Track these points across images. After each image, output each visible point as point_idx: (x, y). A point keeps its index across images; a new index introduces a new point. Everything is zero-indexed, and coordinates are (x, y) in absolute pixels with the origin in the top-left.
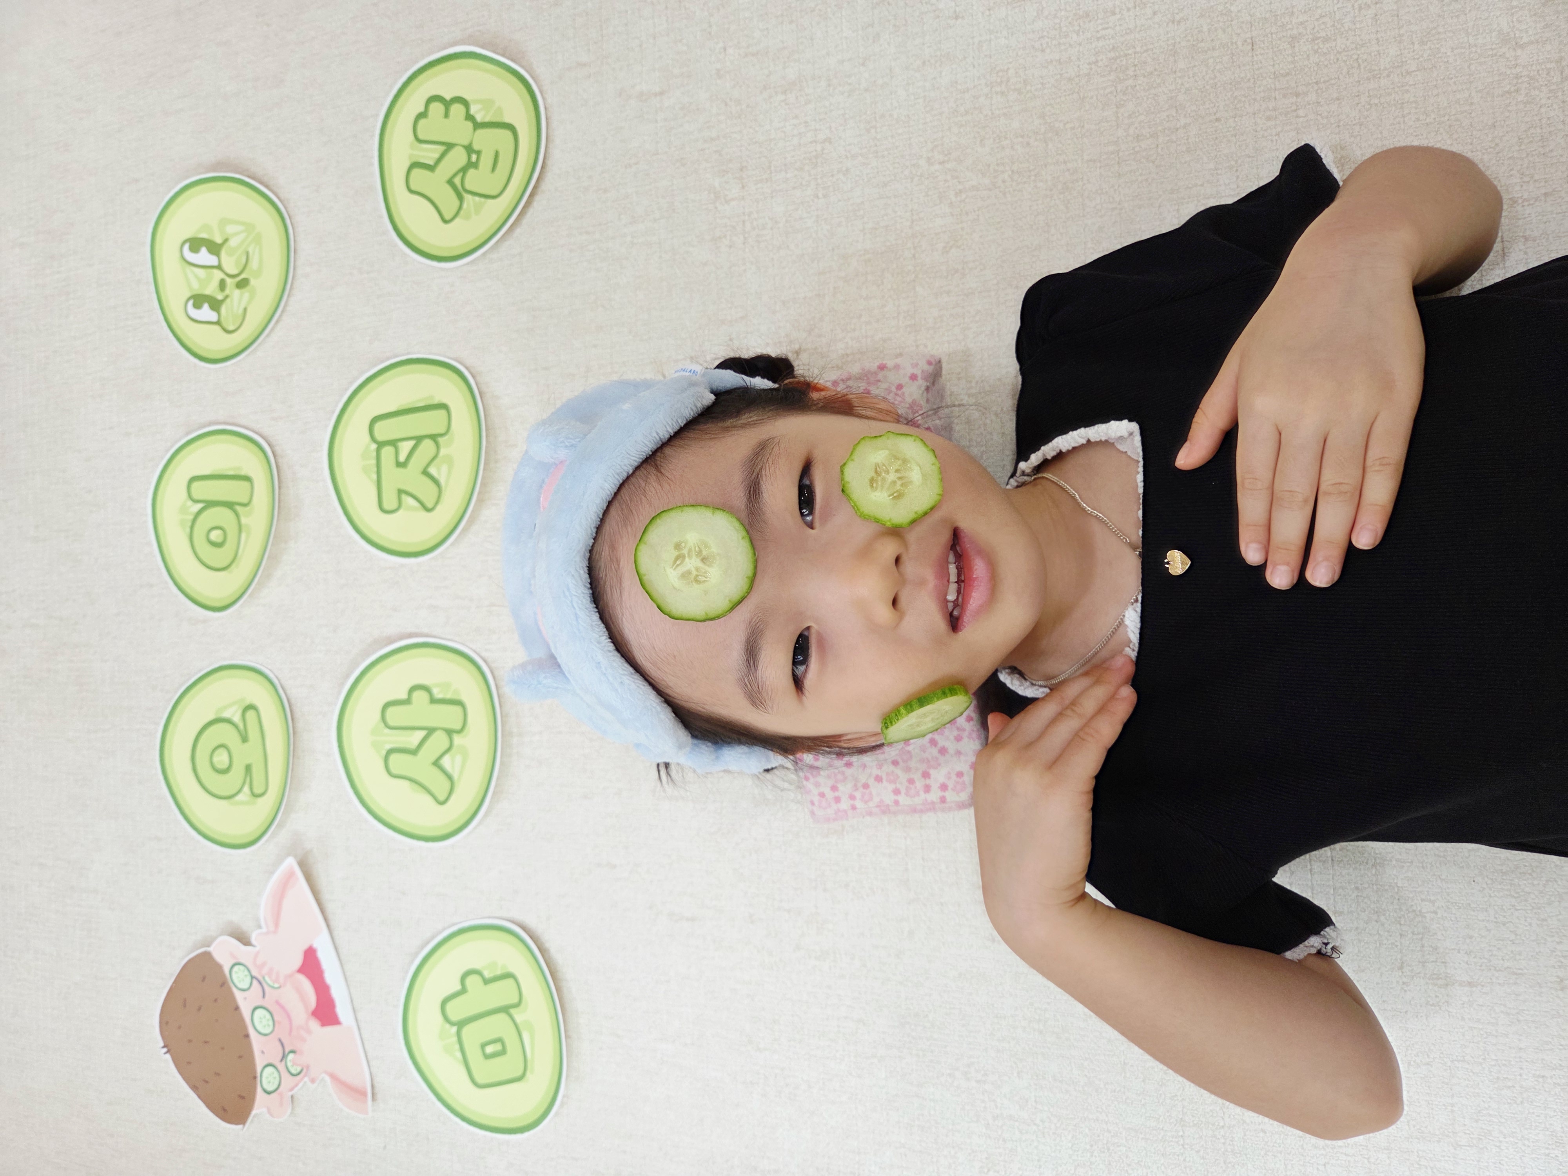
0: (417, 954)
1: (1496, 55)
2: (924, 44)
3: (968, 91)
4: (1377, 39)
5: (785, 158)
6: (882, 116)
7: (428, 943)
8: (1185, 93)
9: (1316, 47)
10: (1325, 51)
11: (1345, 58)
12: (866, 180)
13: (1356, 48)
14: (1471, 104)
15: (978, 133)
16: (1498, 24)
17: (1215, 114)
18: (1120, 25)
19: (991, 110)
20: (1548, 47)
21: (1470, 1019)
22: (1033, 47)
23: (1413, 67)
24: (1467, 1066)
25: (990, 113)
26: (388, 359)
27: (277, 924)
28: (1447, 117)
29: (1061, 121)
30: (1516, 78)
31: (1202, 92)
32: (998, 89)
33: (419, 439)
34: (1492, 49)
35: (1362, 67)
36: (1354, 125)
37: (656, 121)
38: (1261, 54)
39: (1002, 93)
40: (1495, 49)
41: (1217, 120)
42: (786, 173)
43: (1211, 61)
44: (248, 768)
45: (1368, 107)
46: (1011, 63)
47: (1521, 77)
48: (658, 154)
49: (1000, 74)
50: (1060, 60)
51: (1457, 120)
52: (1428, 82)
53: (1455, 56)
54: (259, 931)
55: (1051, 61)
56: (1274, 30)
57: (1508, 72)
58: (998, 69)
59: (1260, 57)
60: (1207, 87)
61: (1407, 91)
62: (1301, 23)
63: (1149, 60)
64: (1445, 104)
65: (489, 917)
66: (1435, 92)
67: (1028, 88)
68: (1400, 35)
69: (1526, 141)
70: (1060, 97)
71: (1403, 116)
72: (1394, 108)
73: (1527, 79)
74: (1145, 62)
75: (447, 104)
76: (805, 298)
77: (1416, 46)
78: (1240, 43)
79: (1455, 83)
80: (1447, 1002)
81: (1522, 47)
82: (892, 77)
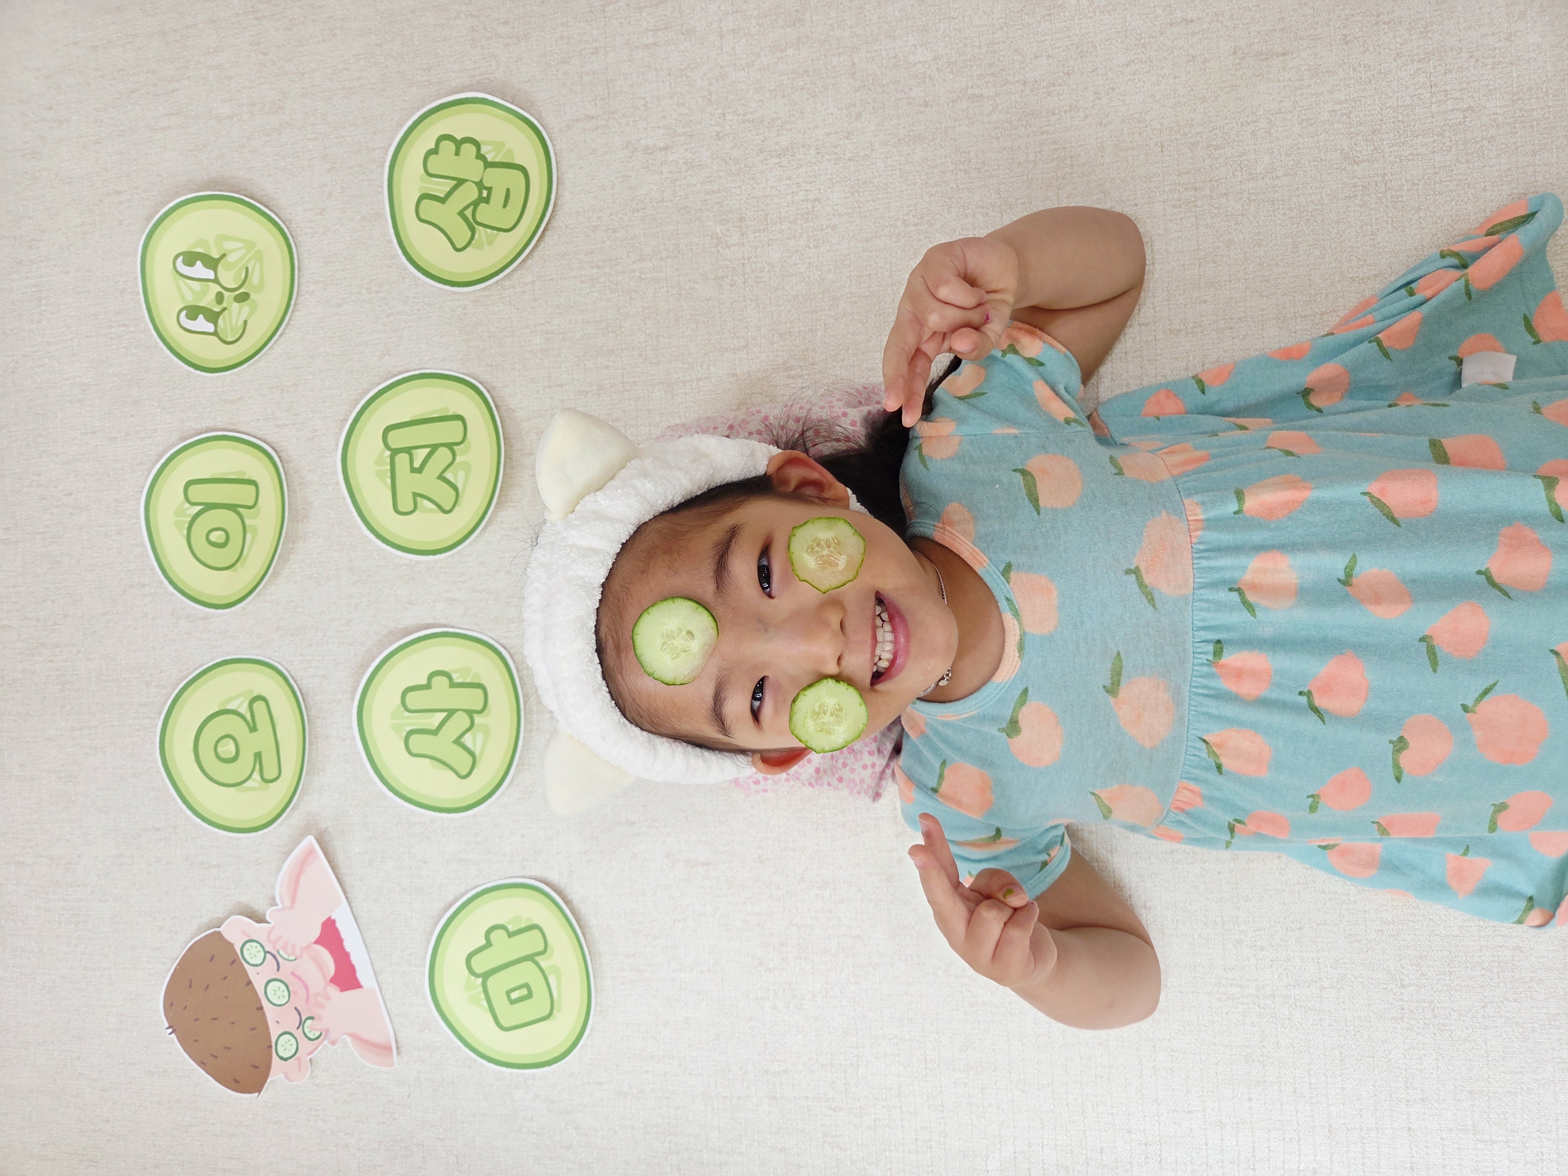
0: (440, 917)
1: (1339, 168)
2: (899, 125)
3: (937, 167)
4: (1255, 150)
5: (780, 213)
6: (864, 183)
7: (450, 906)
8: (1111, 181)
9: (1209, 153)
10: (1216, 155)
11: (1231, 163)
12: (851, 235)
13: (1240, 156)
14: (1323, 204)
15: (946, 202)
16: (1341, 145)
17: (1134, 200)
18: (1059, 124)
19: (956, 184)
20: (1376, 165)
21: (1329, 892)
22: (990, 136)
23: (1281, 173)
24: (1328, 928)
25: (955, 187)
26: (400, 373)
27: (293, 901)
28: (1305, 213)
29: (1013, 197)
30: (1354, 187)
31: (1124, 182)
32: (962, 167)
33: (434, 448)
34: (1336, 164)
35: (1244, 172)
36: (1238, 215)
37: (662, 173)
38: (1169, 156)
39: (965, 171)
40: (1339, 164)
41: (1136, 205)
42: (781, 224)
43: (1130, 158)
44: (258, 756)
45: (1248, 202)
46: (972, 146)
47: (1357, 186)
48: (663, 201)
49: (963, 155)
50: (1012, 147)
51: (1312, 216)
52: (1291, 186)
53: (1311, 166)
54: (274, 908)
55: (1005, 148)
56: (1178, 136)
57: (1349, 182)
58: (961, 150)
59: (1168, 158)
60: (1128, 179)
61: (1277, 192)
62: (1198, 133)
63: (1082, 153)
64: (1304, 204)
65: (512, 877)
66: (1297, 193)
67: (986, 168)
68: (1272, 148)
69: (1361, 234)
70: (1012, 177)
71: (1274, 211)
72: (1267, 204)
73: (1361, 188)
74: (1079, 155)
75: (459, 143)
76: (800, 332)
77: (1283, 157)
78: (1152, 146)
79: (1311, 187)
80: (1313, 880)
81: (1357, 163)
82: (872, 150)
